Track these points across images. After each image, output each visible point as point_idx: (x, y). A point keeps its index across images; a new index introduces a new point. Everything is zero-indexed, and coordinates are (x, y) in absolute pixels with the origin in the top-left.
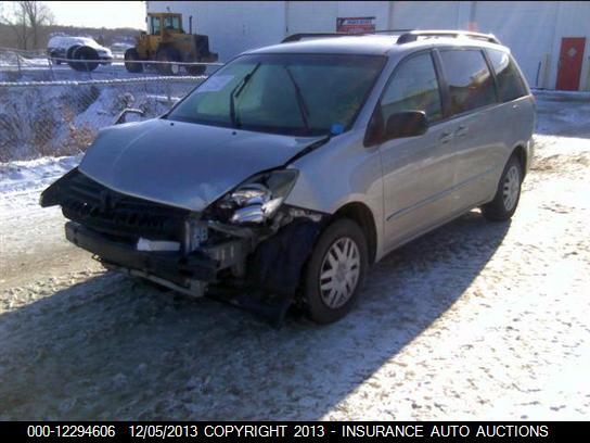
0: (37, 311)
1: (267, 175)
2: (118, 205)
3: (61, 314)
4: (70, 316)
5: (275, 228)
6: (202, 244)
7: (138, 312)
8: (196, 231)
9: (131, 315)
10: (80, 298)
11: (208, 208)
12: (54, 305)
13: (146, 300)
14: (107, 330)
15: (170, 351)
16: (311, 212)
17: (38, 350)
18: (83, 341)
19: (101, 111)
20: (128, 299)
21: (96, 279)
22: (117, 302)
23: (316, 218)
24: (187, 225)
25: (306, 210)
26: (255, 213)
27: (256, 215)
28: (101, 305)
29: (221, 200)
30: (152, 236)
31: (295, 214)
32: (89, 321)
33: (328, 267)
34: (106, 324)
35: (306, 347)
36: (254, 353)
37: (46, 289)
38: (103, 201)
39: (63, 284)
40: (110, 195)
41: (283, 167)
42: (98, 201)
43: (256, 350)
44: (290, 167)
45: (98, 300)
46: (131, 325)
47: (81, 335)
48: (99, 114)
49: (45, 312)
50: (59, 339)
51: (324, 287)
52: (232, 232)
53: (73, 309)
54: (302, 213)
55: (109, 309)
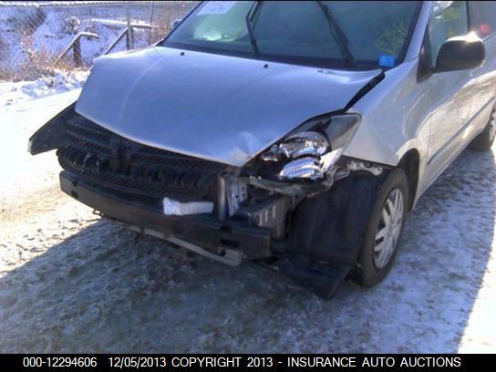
0: (32, 276)
1: (324, 121)
2: (134, 158)
3: (62, 279)
4: (73, 282)
5: (329, 184)
6: (243, 205)
7: (152, 275)
8: (234, 188)
9: (145, 279)
10: (78, 255)
11: (249, 162)
12: (50, 267)
13: (156, 256)
14: (121, 302)
15: (207, 333)
16: (372, 164)
17: (46, 337)
18: (99, 319)
19: (49, 34)
20: (134, 256)
21: (90, 229)
22: (124, 262)
23: (377, 172)
24: (223, 182)
25: (365, 162)
26: (305, 167)
27: (307, 169)
28: (106, 264)
29: (266, 152)
30: (182, 197)
31: (354, 167)
32: (97, 288)
33: (382, 225)
34: (118, 293)
35: (363, 320)
36: (309, 332)
37: (36, 244)
38: (115, 152)
39: (55, 237)
40: (124, 145)
41: (343, 112)
42: (107, 151)
43: (309, 327)
44: (350, 111)
45: (101, 258)
46: (149, 293)
47: (93, 310)
48: (47, 37)
49: (42, 278)
50: (68, 317)
51: (377, 249)
52: (278, 190)
53: (75, 272)
54: (362, 166)
55: (116, 270)
